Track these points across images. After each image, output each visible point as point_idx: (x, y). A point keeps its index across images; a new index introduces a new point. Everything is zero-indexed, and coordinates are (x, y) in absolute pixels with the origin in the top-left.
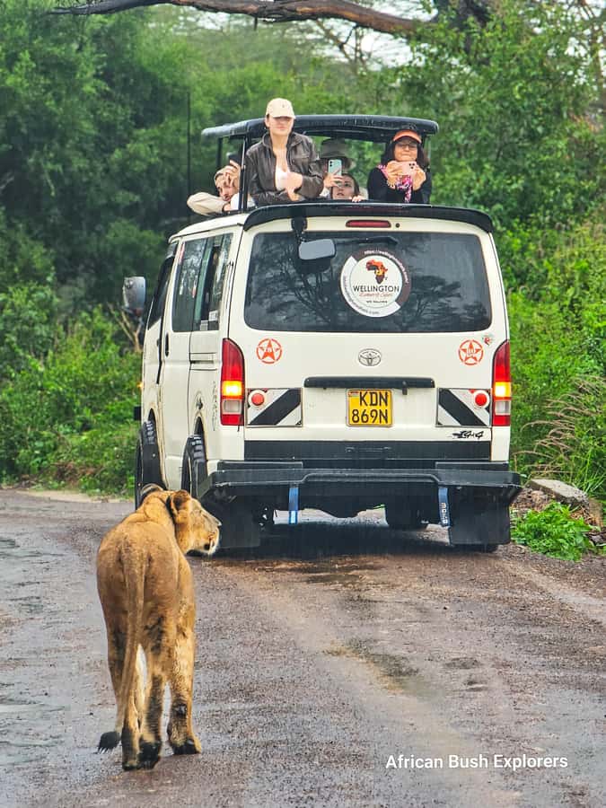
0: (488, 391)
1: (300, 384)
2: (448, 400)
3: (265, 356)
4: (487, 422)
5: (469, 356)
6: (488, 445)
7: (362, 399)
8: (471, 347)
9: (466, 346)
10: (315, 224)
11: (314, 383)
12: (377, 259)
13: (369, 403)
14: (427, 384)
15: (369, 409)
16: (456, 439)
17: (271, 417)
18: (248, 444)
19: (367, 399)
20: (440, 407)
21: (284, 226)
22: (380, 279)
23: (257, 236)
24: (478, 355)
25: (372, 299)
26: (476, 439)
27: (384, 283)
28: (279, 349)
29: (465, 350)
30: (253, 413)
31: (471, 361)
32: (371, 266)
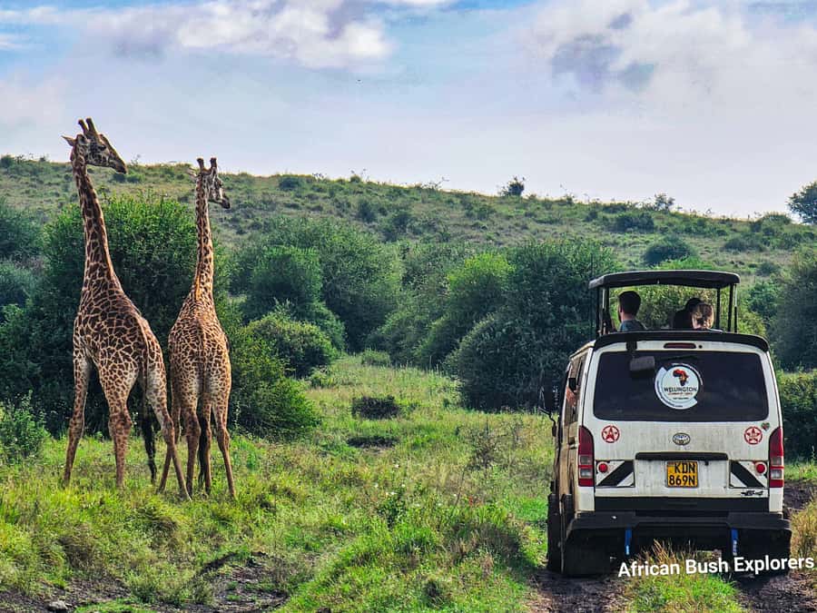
0: (766, 462)
1: (632, 457)
2: (736, 468)
3: (608, 438)
4: (765, 485)
5: (752, 438)
6: (766, 500)
7: (676, 468)
8: (753, 432)
9: (750, 431)
10: (643, 346)
11: (642, 457)
12: (681, 369)
13: (681, 470)
14: (723, 457)
15: (681, 475)
16: (744, 496)
17: (613, 480)
18: (597, 499)
19: (680, 468)
20: (732, 475)
21: (621, 347)
22: (683, 383)
23: (603, 355)
24: (759, 438)
25: (677, 396)
26: (757, 496)
27: (686, 385)
28: (618, 432)
29: (749, 434)
30: (600, 477)
31: (753, 441)
32: (676, 374)
